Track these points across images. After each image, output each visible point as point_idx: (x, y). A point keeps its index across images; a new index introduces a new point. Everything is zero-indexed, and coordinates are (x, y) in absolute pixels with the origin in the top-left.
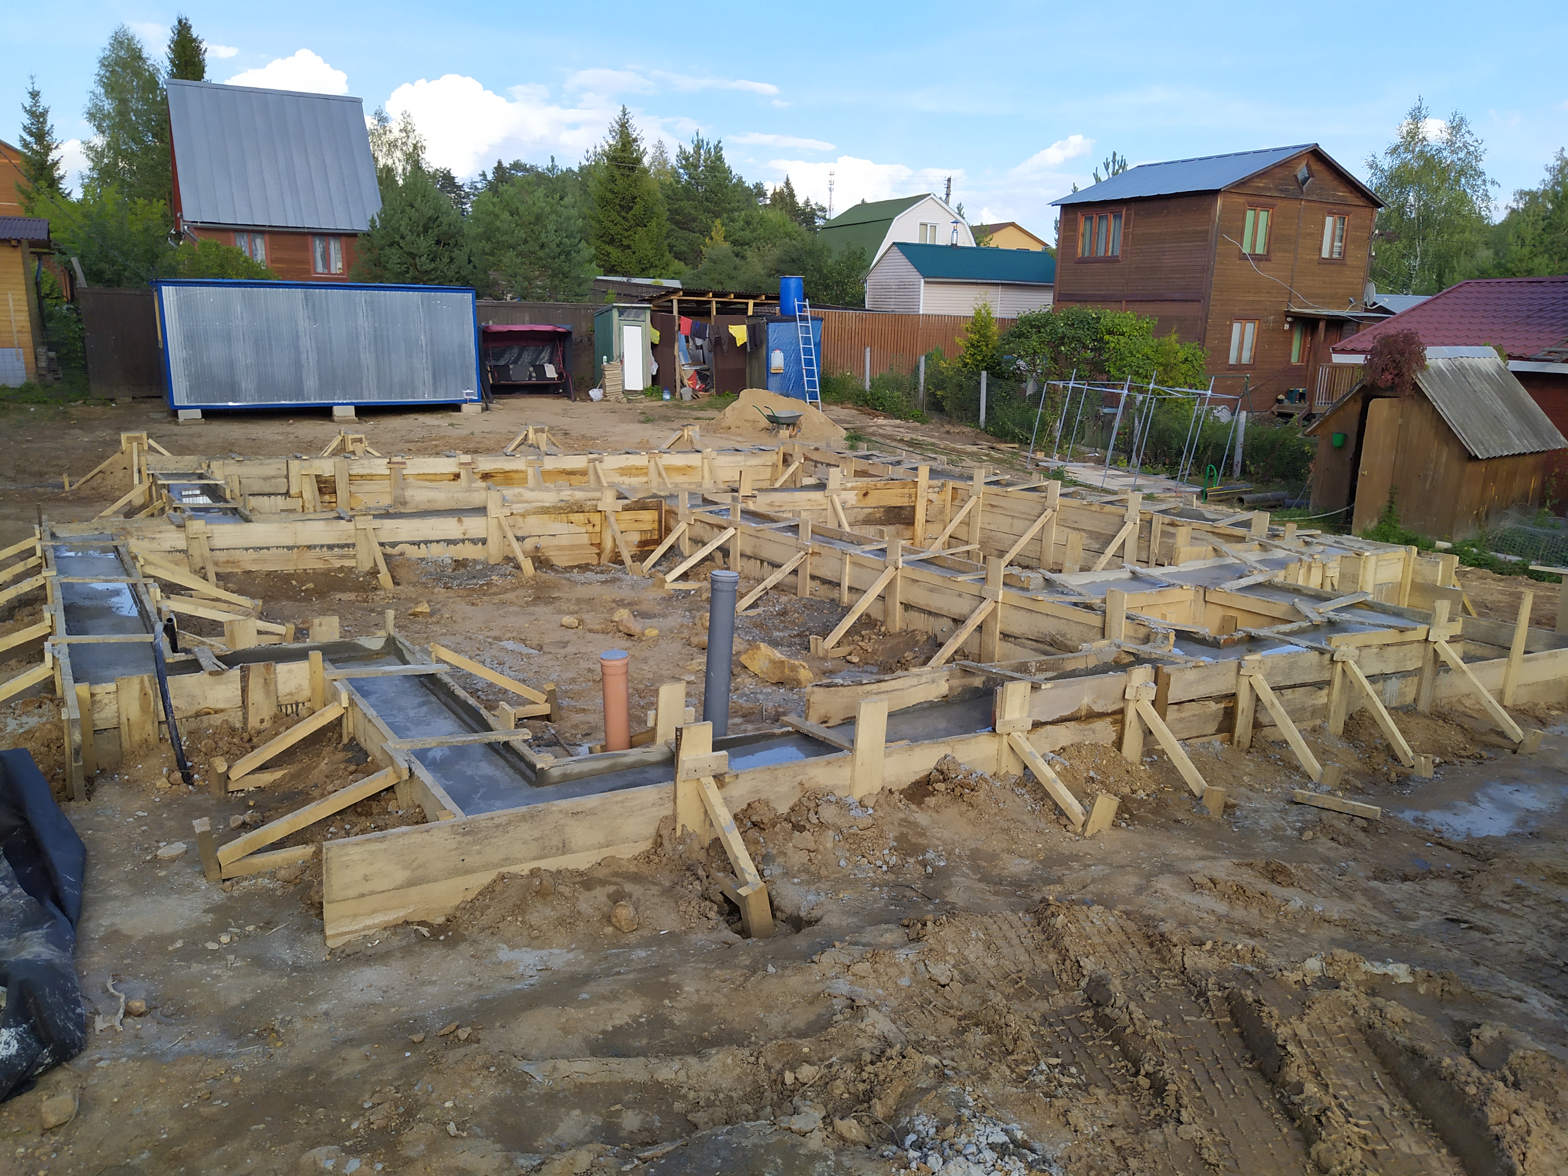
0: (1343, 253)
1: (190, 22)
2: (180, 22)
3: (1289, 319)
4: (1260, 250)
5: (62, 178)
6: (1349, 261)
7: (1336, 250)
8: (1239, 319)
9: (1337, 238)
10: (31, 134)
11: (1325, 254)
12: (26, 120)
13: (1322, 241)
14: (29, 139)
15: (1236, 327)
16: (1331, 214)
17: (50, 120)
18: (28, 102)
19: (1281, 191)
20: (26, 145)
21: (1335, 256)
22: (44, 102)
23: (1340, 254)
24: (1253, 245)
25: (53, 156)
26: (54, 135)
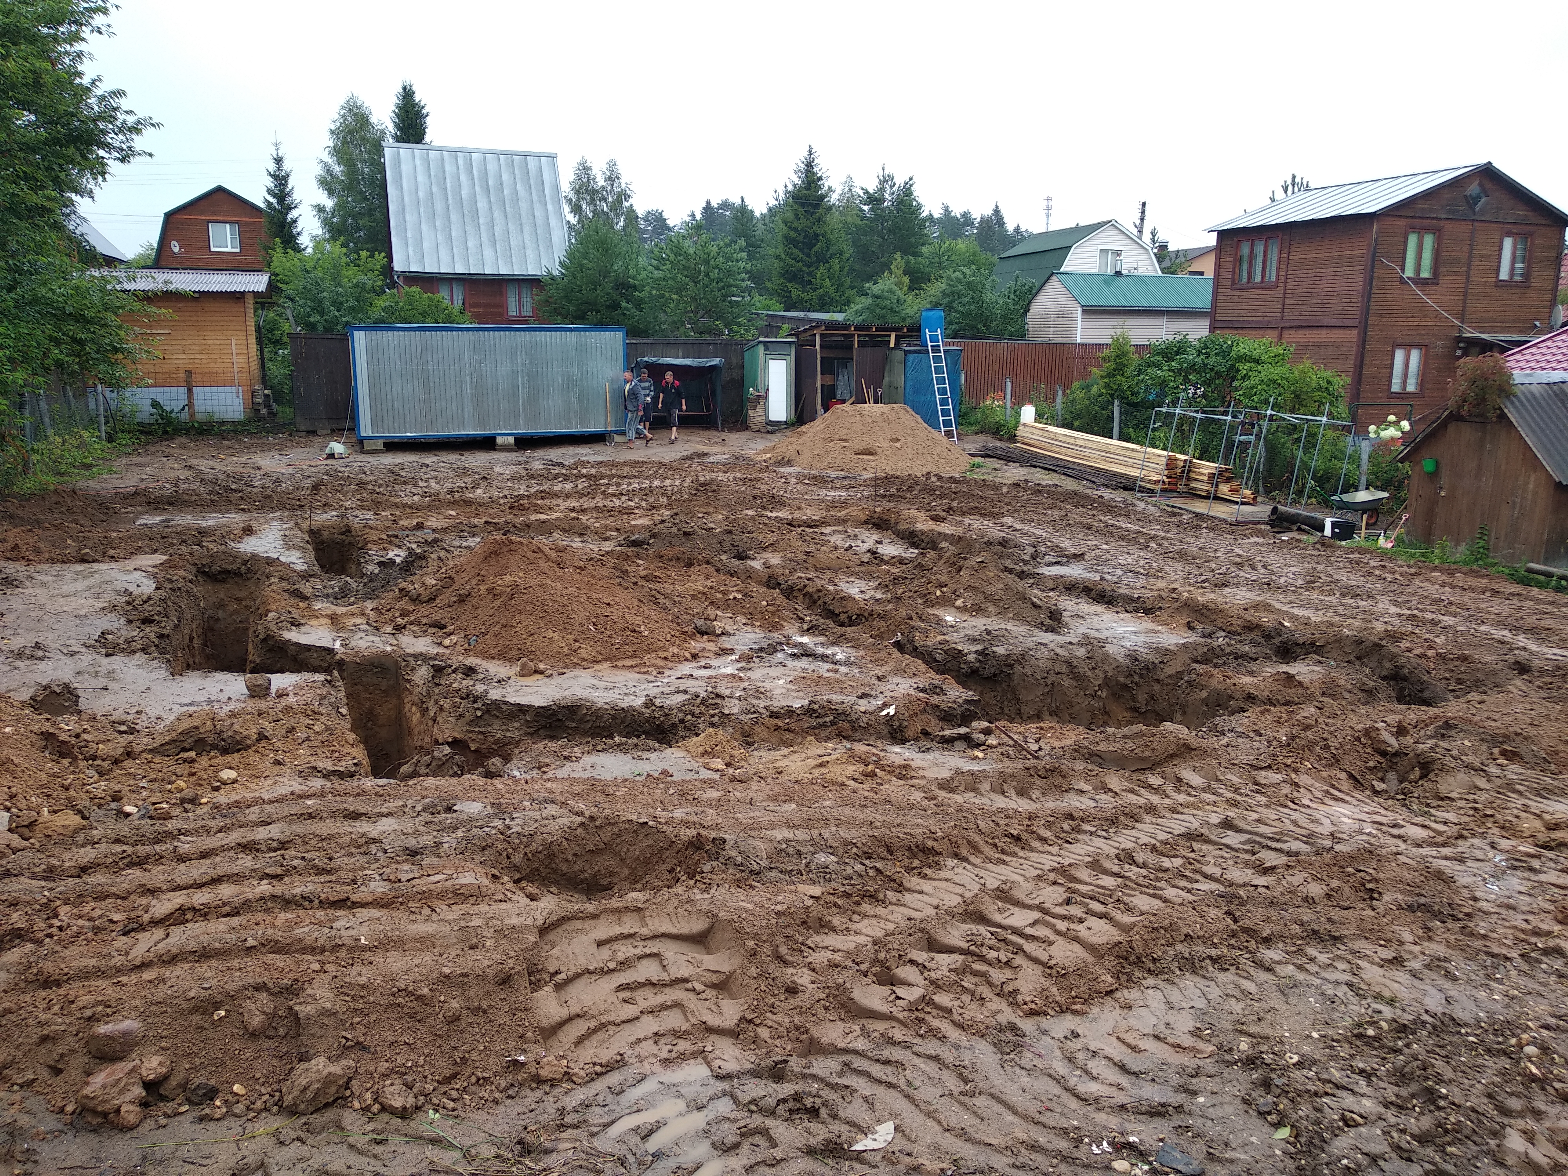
0: (1527, 275)
1: (414, 88)
2: (405, 88)
3: (1461, 345)
4: (1425, 274)
5: (299, 234)
6: (1534, 283)
7: (1517, 271)
8: (1401, 346)
9: (1518, 259)
10: (274, 195)
11: (1504, 275)
12: (270, 183)
13: (1499, 263)
14: (272, 200)
15: (1399, 355)
16: (1509, 234)
17: (291, 183)
18: (272, 167)
19: (1449, 211)
20: (269, 204)
21: (1517, 278)
22: (287, 166)
23: (1522, 275)
24: (1418, 270)
25: (293, 214)
26: (294, 196)
